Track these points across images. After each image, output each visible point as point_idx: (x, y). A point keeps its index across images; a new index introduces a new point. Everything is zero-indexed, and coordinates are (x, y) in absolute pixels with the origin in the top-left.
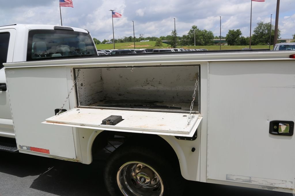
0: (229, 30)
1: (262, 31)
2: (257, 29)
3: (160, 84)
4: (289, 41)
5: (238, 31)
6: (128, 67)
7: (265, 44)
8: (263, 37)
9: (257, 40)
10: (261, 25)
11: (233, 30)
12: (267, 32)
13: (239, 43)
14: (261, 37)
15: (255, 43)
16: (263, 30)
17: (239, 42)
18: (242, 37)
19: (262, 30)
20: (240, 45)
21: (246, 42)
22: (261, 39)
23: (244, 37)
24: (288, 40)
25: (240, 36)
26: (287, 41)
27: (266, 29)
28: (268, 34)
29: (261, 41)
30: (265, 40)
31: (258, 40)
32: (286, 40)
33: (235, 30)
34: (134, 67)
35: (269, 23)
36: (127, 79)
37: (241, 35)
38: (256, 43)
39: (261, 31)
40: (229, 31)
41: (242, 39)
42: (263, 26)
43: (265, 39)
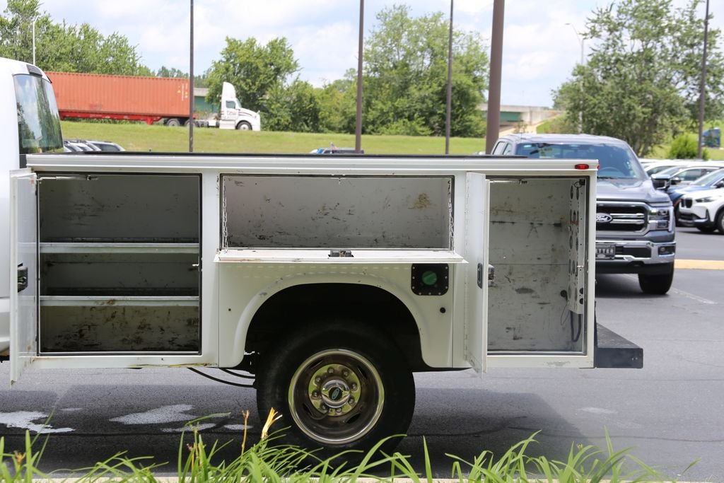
0: (228, 40)
1: (405, 57)
2: (375, 45)
3: (350, 214)
4: (538, 120)
5: (277, 47)
6: (335, 176)
7: (419, 129)
8: (412, 89)
9: (380, 106)
10: (397, 23)
11: (252, 43)
12: (427, 62)
13: (285, 117)
14: (402, 90)
15: (367, 123)
16: (410, 54)
17: (283, 113)
18: (301, 87)
19: (402, 53)
20: (286, 128)
21: (320, 115)
22: (402, 103)
23: (310, 83)
24: (532, 111)
25: (288, 81)
26: (526, 118)
27: (422, 50)
28: (434, 75)
29: (399, 115)
30: (418, 106)
31: (389, 104)
32: (519, 114)
33: (263, 43)
34: (346, 176)
35: (436, 18)
36: (280, 204)
37: (295, 74)
38: (373, 123)
39: (398, 56)
40: (226, 45)
41: (300, 98)
42: (410, 33)
43: (423, 100)
